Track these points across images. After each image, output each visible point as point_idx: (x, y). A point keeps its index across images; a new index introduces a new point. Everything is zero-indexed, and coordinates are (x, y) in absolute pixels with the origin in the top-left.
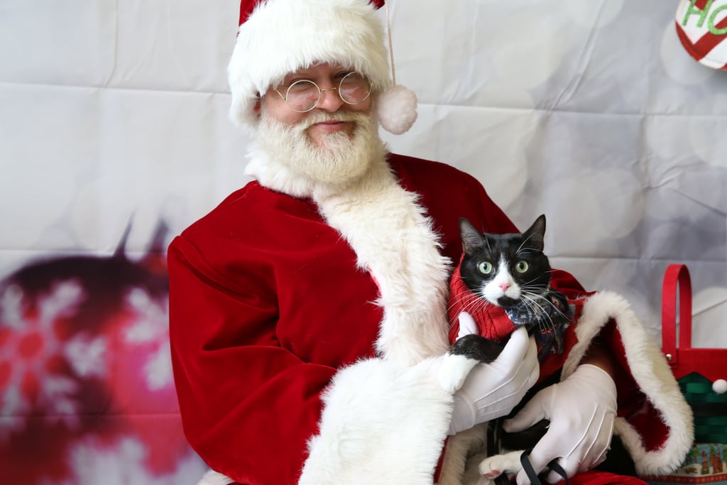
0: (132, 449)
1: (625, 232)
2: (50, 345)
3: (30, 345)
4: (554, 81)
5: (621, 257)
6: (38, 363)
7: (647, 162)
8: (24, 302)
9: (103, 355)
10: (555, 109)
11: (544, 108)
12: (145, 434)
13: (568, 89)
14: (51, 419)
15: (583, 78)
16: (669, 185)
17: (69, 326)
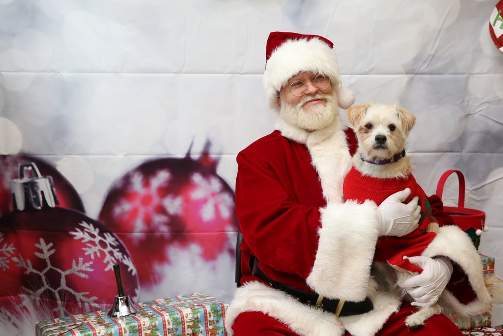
0: (195, 249)
1: (454, 139)
2: (156, 200)
3: (147, 200)
4: (416, 59)
5: (451, 151)
6: (150, 209)
7: (468, 101)
8: (143, 180)
9: (181, 205)
10: (416, 74)
11: (411, 74)
12: (202, 242)
13: (425, 62)
14: (158, 234)
15: (433, 56)
16: (481, 113)
17: (164, 191)
